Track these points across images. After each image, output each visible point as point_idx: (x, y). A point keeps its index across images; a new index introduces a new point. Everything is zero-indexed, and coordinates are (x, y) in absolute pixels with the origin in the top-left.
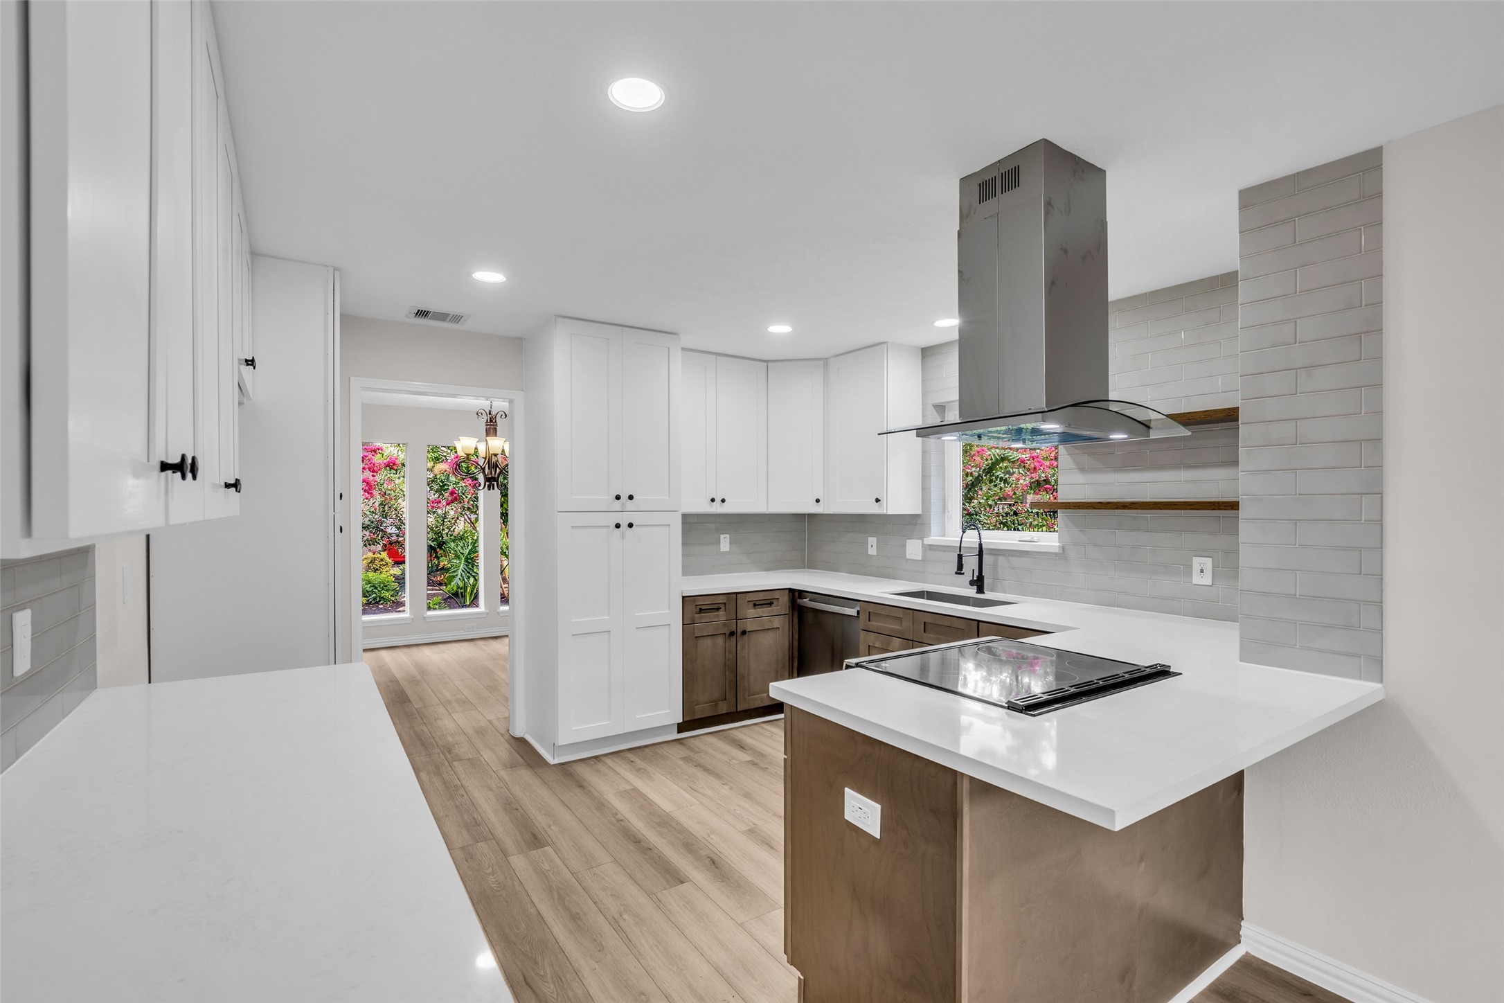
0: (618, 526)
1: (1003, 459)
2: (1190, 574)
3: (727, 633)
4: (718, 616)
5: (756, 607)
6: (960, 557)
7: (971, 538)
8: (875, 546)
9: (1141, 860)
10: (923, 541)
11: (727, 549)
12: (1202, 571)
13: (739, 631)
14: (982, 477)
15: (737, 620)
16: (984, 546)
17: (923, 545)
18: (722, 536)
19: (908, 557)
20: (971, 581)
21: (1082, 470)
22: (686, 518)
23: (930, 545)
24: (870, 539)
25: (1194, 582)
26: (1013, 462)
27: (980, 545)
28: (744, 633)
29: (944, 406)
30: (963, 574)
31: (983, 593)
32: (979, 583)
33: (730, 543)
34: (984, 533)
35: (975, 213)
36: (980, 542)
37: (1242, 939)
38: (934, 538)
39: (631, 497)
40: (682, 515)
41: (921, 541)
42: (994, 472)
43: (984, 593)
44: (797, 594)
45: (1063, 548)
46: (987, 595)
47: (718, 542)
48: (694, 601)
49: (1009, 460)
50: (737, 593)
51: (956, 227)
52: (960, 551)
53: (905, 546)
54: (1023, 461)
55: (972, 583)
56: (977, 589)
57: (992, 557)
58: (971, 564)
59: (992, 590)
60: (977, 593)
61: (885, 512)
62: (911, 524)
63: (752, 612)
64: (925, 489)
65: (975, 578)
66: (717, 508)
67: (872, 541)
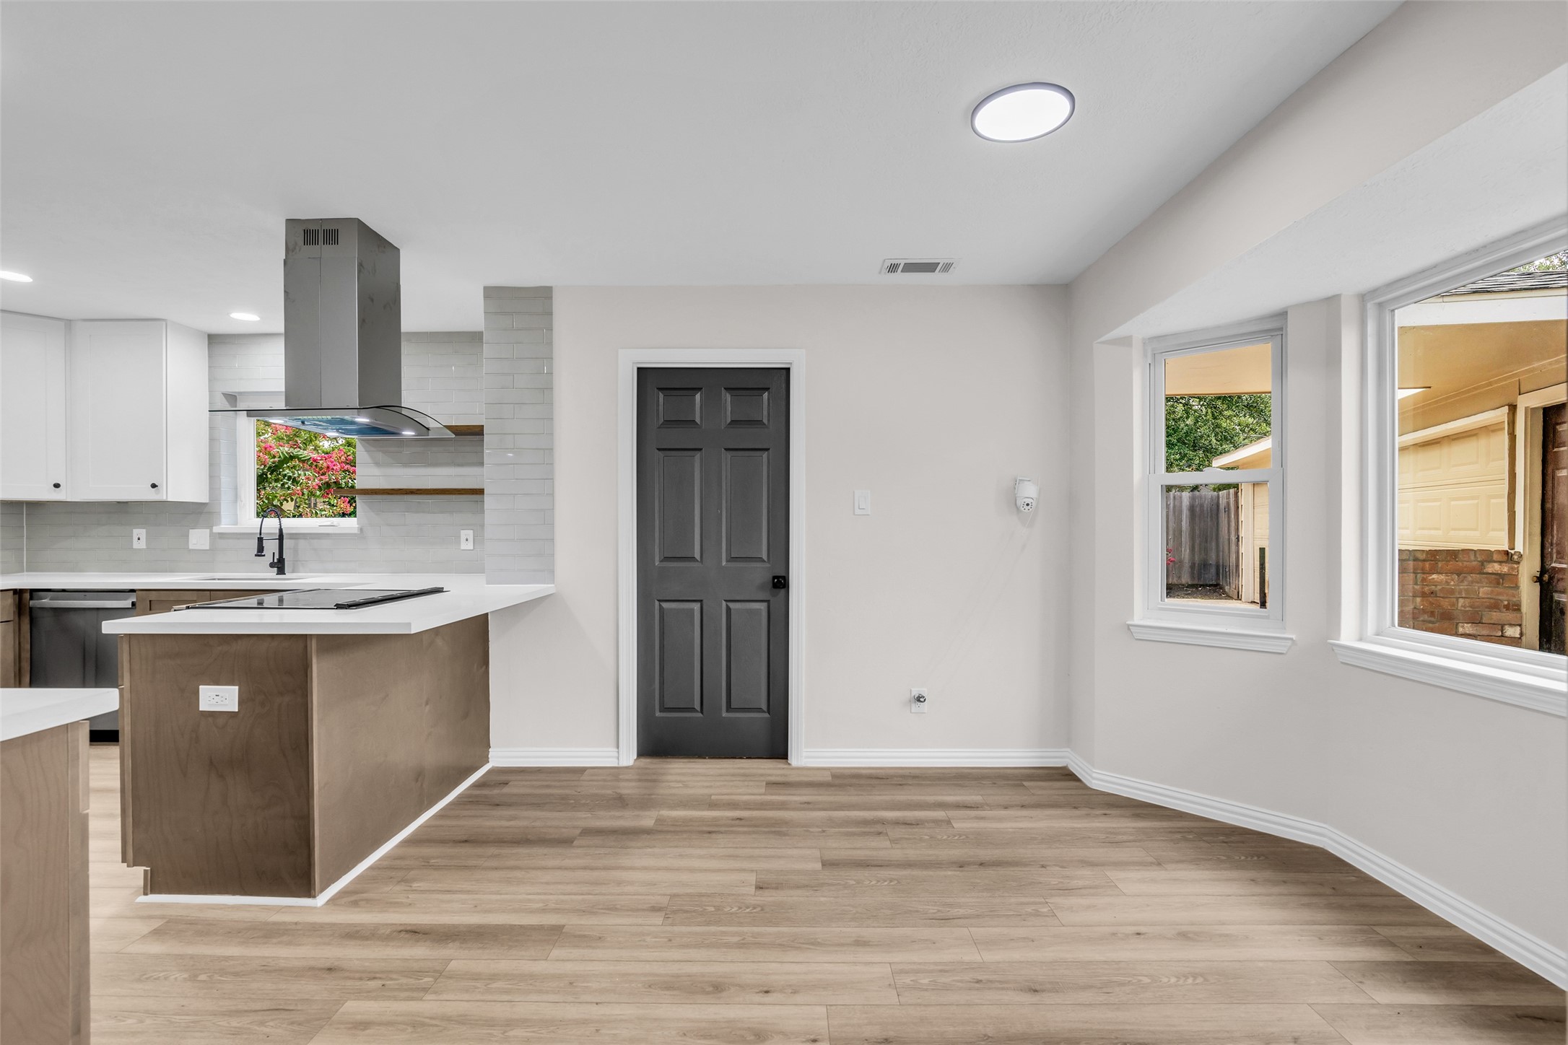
1: (292, 458)
2: (459, 542)
6: (260, 540)
7: (271, 524)
8: (143, 539)
9: (427, 704)
10: (211, 530)
12: (467, 540)
14: (266, 475)
17: (212, 534)
19: (190, 548)
20: (271, 563)
21: (377, 464)
23: (219, 533)
24: (137, 531)
25: (462, 548)
26: (303, 462)
27: (281, 530)
29: (235, 396)
30: (264, 555)
31: (284, 574)
32: (279, 565)
34: (284, 520)
35: (300, 251)
36: (281, 527)
37: (490, 760)
38: (224, 526)
41: (208, 531)
42: (281, 470)
44: (27, 596)
45: (361, 530)
49: (299, 459)
51: (282, 255)
52: (260, 536)
53: (187, 536)
54: (315, 460)
55: (272, 565)
56: (278, 571)
57: (293, 541)
58: (271, 547)
60: (278, 575)
61: (164, 498)
62: (195, 513)
64: (213, 477)
65: (276, 561)
67: (140, 533)
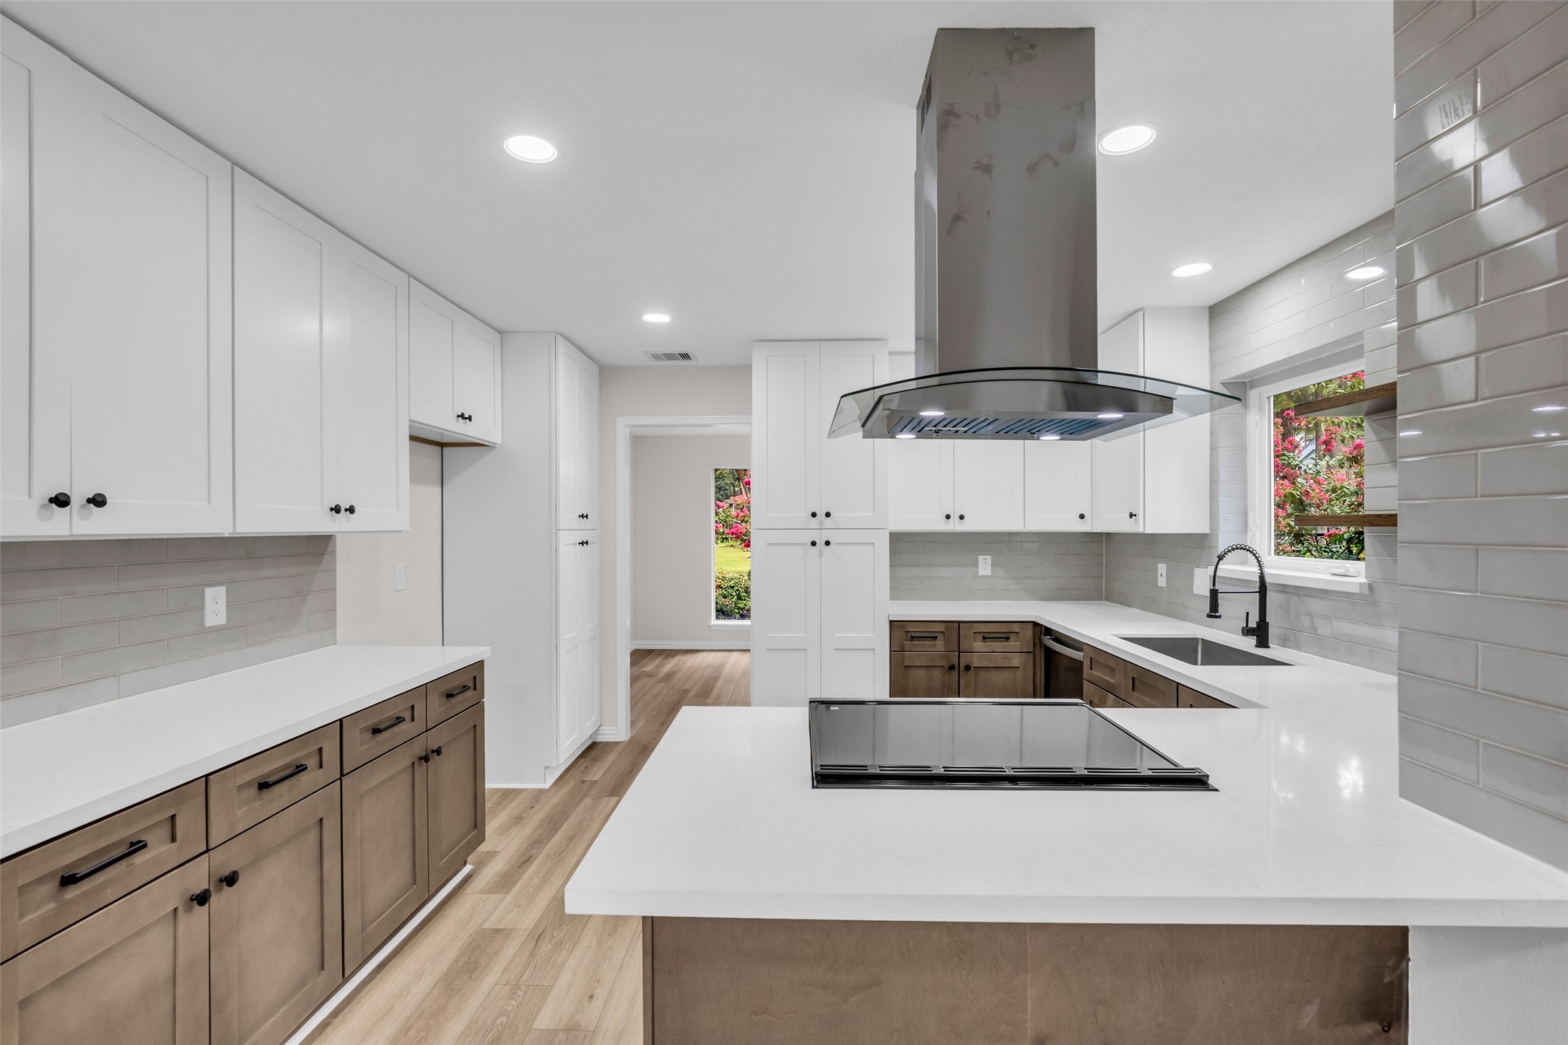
0: (814, 544)
3: (946, 667)
4: (934, 646)
5: (987, 640)
6: (1215, 594)
8: (1164, 575)
11: (988, 572)
13: (962, 665)
15: (959, 652)
16: (1268, 580)
18: (981, 558)
20: (1242, 628)
22: (896, 538)
24: (1160, 566)
27: (1262, 578)
28: (968, 668)
31: (1267, 646)
32: (1260, 633)
33: (992, 566)
36: (1262, 573)
39: (828, 515)
40: (890, 533)
43: (1269, 647)
44: (1042, 629)
45: (1370, 588)
46: (1273, 652)
47: (976, 564)
48: (904, 627)
50: (959, 622)
52: (1214, 585)
53: (1192, 576)
55: (1246, 632)
56: (1257, 642)
58: (1240, 604)
59: (1284, 642)
60: (1256, 646)
61: (1141, 530)
62: (1199, 548)
63: (979, 645)
64: (1213, 499)
65: (1251, 624)
66: (955, 526)
67: (1162, 568)
